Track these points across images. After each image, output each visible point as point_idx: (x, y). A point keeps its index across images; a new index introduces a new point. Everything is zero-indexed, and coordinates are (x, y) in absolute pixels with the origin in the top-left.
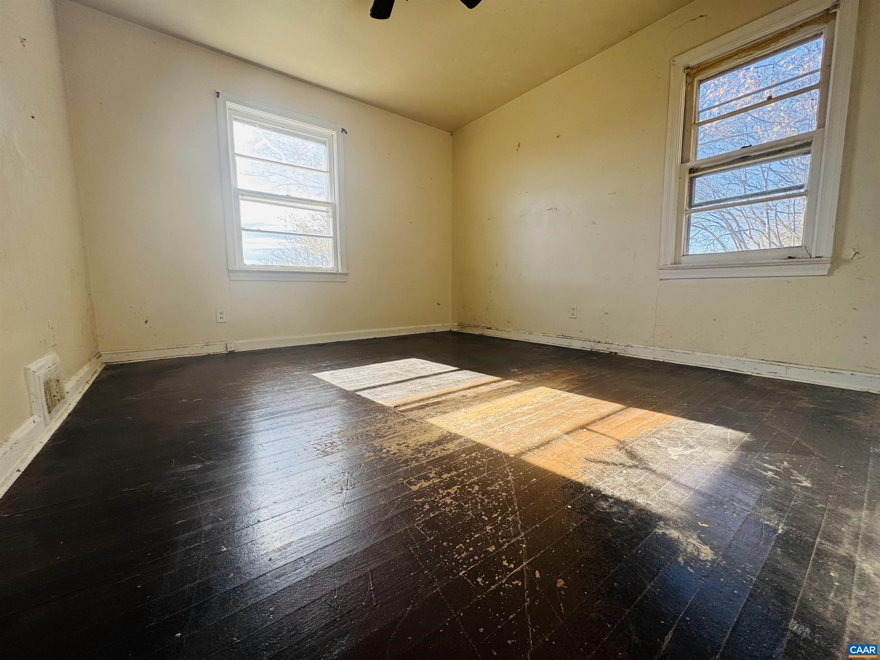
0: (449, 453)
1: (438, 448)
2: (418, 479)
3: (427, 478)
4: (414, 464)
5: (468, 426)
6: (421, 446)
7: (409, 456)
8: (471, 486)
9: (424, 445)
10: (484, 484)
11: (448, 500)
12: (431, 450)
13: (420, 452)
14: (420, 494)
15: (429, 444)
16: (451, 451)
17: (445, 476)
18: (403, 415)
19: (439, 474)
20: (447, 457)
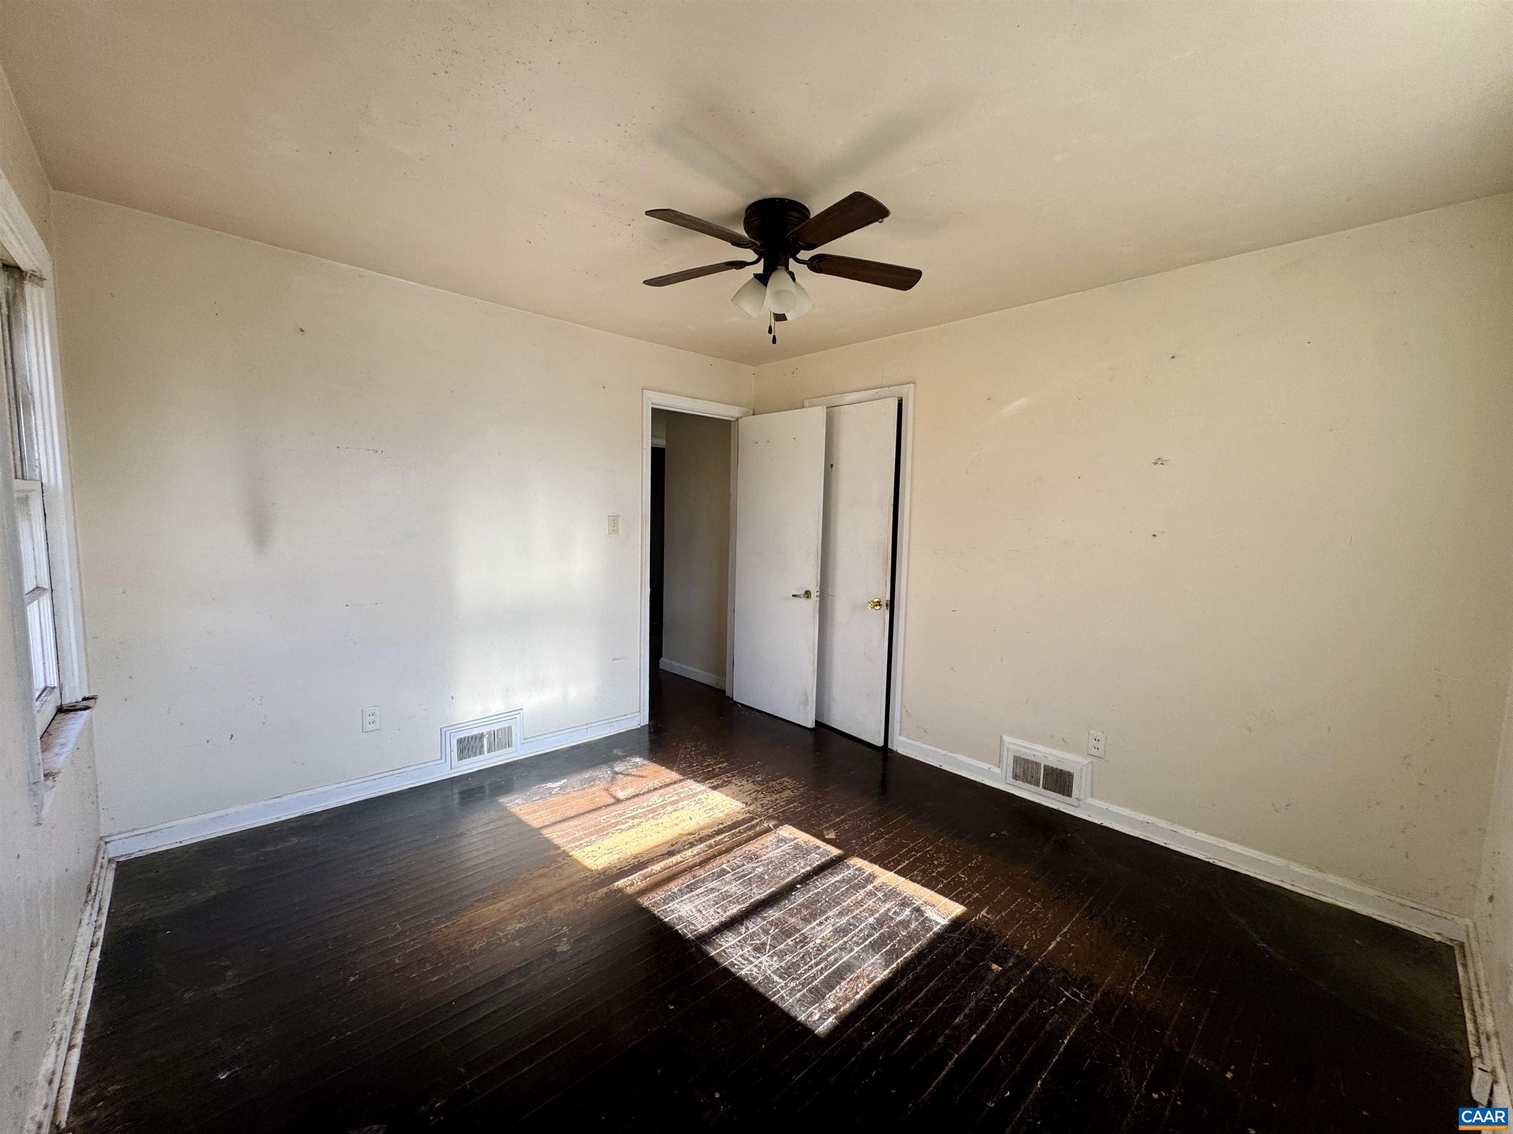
0: (708, 781)
1: (716, 784)
2: (724, 767)
3: (720, 768)
4: (729, 775)
5: (691, 802)
6: (727, 785)
7: (734, 779)
8: (697, 765)
9: (725, 786)
10: (691, 766)
11: (709, 760)
12: (719, 783)
13: (727, 781)
14: (722, 763)
15: (721, 787)
16: (707, 782)
17: (710, 769)
18: (751, 813)
19: (714, 770)
20: (709, 779)
